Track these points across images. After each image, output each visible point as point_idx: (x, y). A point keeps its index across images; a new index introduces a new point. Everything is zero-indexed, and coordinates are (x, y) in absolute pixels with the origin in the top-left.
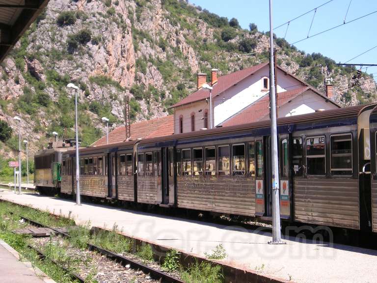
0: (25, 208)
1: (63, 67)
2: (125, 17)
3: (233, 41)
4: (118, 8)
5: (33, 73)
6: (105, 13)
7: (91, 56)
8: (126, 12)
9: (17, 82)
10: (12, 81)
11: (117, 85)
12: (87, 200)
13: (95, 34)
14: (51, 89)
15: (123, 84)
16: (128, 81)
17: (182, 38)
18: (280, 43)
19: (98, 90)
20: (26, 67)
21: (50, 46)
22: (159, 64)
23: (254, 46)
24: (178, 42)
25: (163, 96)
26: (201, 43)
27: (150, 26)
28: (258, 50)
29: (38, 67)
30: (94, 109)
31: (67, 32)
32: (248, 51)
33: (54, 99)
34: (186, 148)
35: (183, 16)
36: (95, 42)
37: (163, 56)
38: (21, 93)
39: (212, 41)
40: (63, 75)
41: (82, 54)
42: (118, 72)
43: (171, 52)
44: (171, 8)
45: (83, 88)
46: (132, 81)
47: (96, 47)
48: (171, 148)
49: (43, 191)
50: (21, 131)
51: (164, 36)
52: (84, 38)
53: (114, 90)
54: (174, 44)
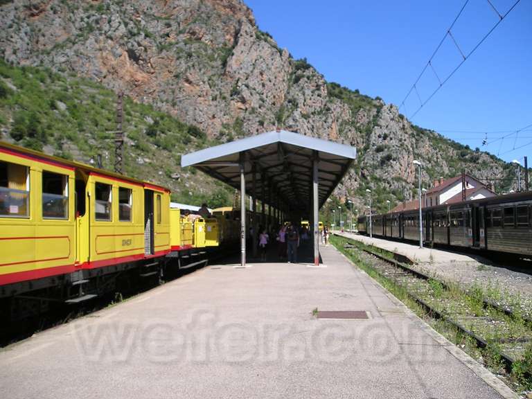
0: (349, 239)
1: (378, 173)
2: (409, 147)
3: (467, 157)
4: (405, 143)
5: (363, 175)
6: (399, 145)
7: (392, 167)
8: (410, 144)
9: (356, 180)
10: (353, 180)
11: (406, 181)
12: (374, 236)
13: (394, 156)
14: (373, 184)
15: (408, 181)
16: (411, 179)
17: (439, 156)
18: (493, 157)
19: (396, 183)
20: (360, 174)
21: (372, 163)
22: (427, 170)
23: (478, 159)
24: (437, 158)
25: (429, 186)
26: (450, 158)
27: (422, 151)
28: (480, 161)
29: (366, 173)
30: (394, 193)
31: (380, 155)
32: (475, 162)
33: (374, 189)
34: (438, 213)
35: (440, 145)
36: (394, 160)
37: (429, 166)
38: (358, 186)
39: (455, 157)
40: (378, 176)
41: (388, 166)
42: (406, 175)
43: (434, 164)
44: (434, 141)
45: (388, 183)
46: (413, 179)
47: (395, 162)
48: (430, 213)
49: (361, 233)
50: (358, 204)
51: (430, 155)
52: (389, 158)
53: (404, 184)
54: (435, 159)
